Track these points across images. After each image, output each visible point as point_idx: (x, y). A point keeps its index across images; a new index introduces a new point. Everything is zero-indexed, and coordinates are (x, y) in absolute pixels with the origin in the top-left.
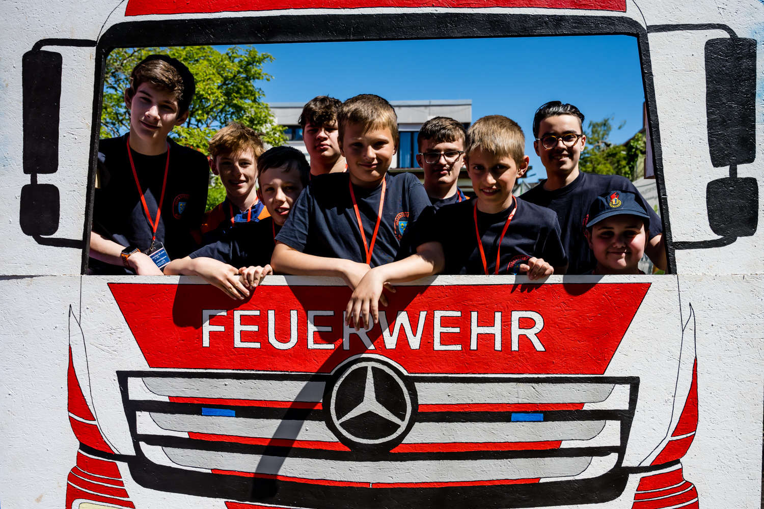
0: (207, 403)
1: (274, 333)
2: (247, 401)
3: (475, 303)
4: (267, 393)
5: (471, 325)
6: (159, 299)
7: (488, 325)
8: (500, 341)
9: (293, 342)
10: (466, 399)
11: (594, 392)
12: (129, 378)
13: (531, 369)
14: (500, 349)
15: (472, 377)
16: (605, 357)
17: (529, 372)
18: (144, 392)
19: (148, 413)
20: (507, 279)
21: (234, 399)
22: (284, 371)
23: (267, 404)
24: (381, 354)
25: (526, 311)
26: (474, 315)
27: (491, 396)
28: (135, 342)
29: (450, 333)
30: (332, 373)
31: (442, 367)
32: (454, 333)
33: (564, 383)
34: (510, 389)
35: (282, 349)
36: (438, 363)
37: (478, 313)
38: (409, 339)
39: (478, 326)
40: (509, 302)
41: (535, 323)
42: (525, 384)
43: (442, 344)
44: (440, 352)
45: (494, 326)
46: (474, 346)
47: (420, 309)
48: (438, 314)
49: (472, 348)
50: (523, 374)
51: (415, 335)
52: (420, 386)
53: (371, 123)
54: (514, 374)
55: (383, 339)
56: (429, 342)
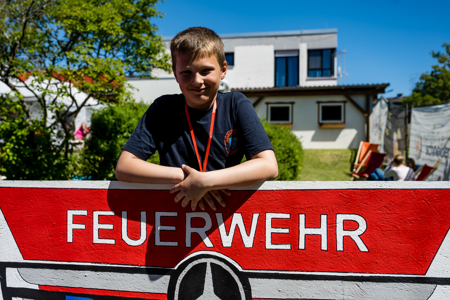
0: (70, 292)
1: (126, 231)
2: (103, 291)
3: (302, 206)
4: (120, 284)
5: (299, 227)
6: (32, 200)
7: (315, 227)
8: (326, 241)
9: (143, 239)
10: (295, 294)
11: (416, 291)
12: (7, 268)
13: (355, 268)
14: (326, 249)
15: (301, 274)
16: (426, 259)
17: (353, 271)
18: (19, 281)
19: (22, 299)
20: (332, 184)
21: (92, 289)
22: (135, 265)
23: (120, 294)
24: (219, 251)
25: (350, 214)
26: (302, 217)
27: (319, 292)
28: (12, 237)
29: (280, 233)
30: (176, 268)
31: (273, 264)
32: (284, 233)
33: (387, 282)
34: (336, 286)
35: (133, 245)
36: (269, 261)
37: (305, 215)
38: (243, 238)
39: (305, 228)
40: (334, 206)
41: (359, 225)
42: (350, 282)
43: (273, 243)
44: (271, 250)
45: (320, 228)
46: (302, 246)
47: (253, 212)
48: (269, 216)
49: (300, 248)
50: (348, 273)
51: (248, 235)
52: (253, 281)
53: (197, 52)
54: (340, 272)
55: (221, 238)
56: (261, 242)
